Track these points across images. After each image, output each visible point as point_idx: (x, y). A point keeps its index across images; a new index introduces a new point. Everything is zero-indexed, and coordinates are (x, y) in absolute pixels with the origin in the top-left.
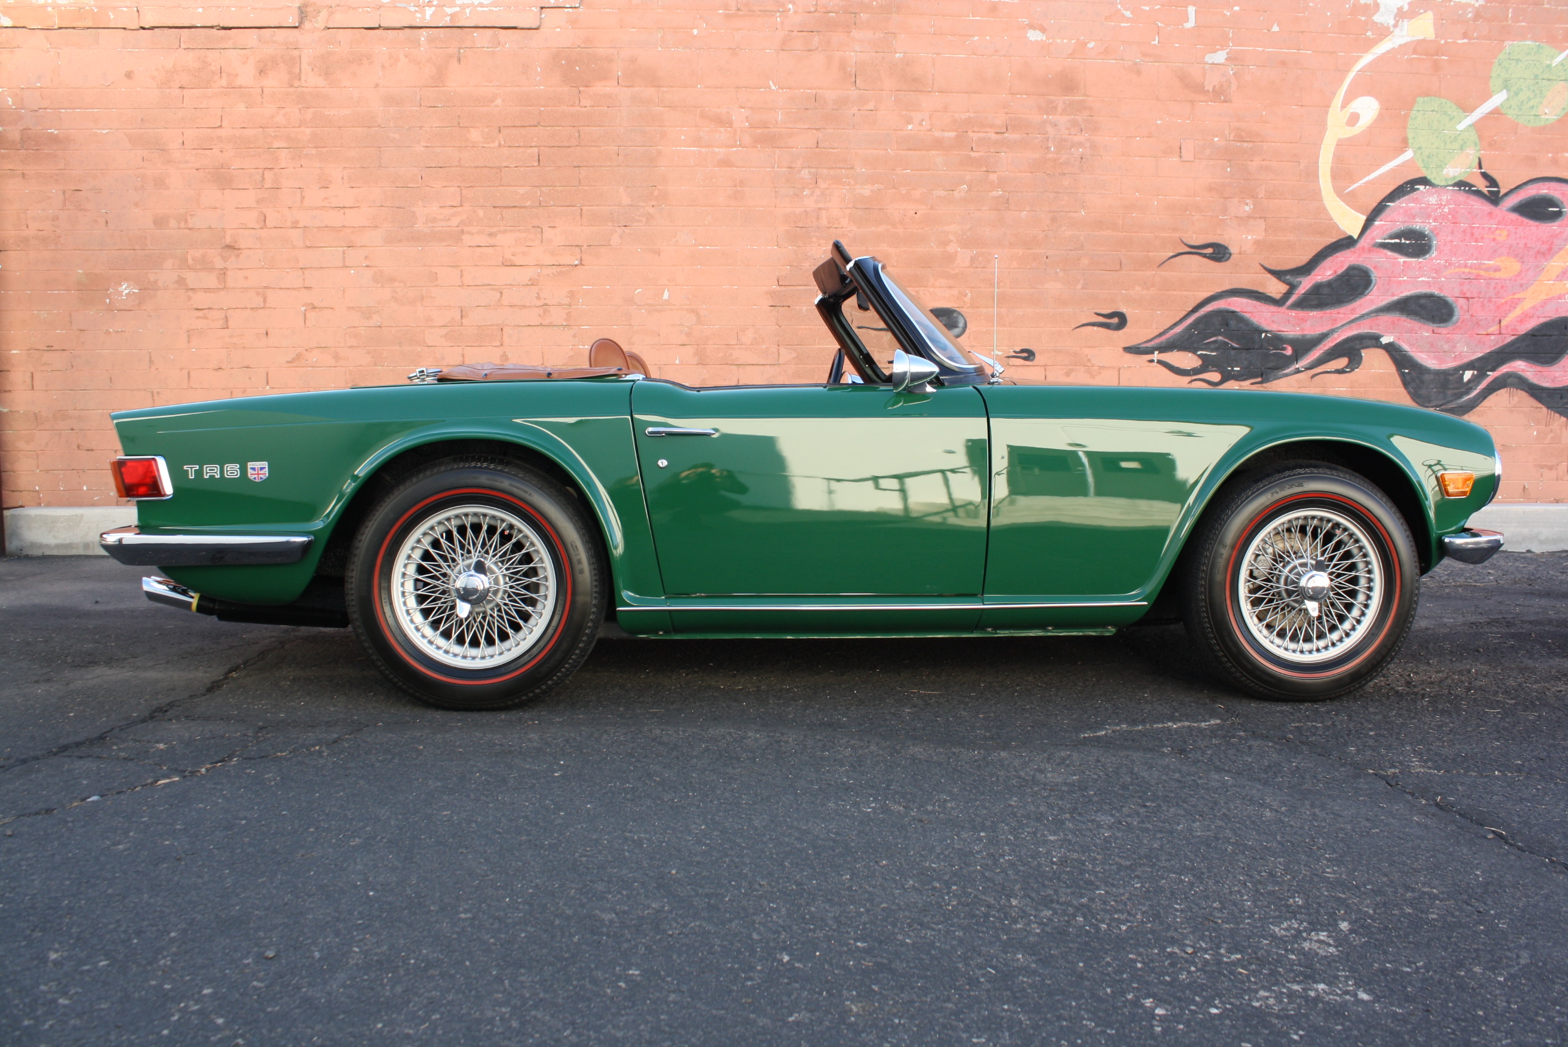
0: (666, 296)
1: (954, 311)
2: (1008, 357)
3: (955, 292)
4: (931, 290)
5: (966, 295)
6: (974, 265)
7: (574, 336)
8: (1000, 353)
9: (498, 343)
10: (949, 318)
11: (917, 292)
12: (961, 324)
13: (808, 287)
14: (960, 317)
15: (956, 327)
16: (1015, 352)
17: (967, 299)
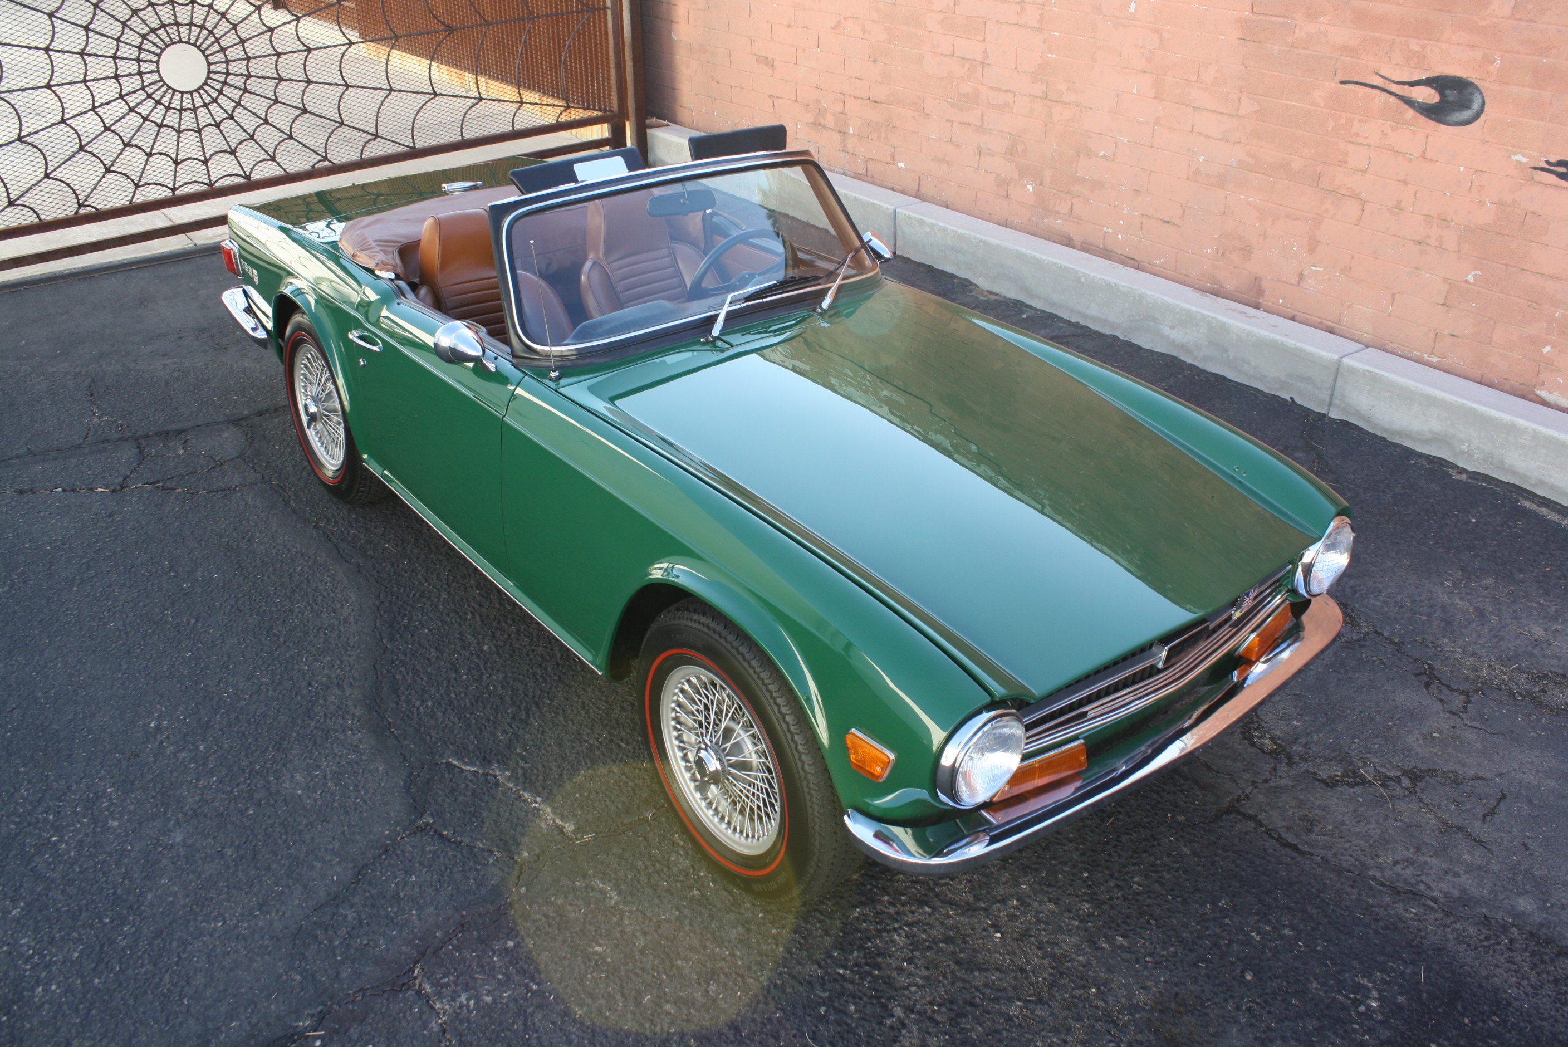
0: (1132, 9)
1: (1471, 84)
2: (1535, 168)
3: (1478, 55)
4: (1444, 46)
5: (1493, 62)
6: (1518, 16)
7: (1044, 42)
8: (1524, 160)
9: (981, 38)
10: (1460, 92)
11: (1424, 47)
12: (1476, 106)
13: (1285, 20)
14: (1477, 94)
15: (1468, 107)
16: (1548, 162)
17: (1493, 69)
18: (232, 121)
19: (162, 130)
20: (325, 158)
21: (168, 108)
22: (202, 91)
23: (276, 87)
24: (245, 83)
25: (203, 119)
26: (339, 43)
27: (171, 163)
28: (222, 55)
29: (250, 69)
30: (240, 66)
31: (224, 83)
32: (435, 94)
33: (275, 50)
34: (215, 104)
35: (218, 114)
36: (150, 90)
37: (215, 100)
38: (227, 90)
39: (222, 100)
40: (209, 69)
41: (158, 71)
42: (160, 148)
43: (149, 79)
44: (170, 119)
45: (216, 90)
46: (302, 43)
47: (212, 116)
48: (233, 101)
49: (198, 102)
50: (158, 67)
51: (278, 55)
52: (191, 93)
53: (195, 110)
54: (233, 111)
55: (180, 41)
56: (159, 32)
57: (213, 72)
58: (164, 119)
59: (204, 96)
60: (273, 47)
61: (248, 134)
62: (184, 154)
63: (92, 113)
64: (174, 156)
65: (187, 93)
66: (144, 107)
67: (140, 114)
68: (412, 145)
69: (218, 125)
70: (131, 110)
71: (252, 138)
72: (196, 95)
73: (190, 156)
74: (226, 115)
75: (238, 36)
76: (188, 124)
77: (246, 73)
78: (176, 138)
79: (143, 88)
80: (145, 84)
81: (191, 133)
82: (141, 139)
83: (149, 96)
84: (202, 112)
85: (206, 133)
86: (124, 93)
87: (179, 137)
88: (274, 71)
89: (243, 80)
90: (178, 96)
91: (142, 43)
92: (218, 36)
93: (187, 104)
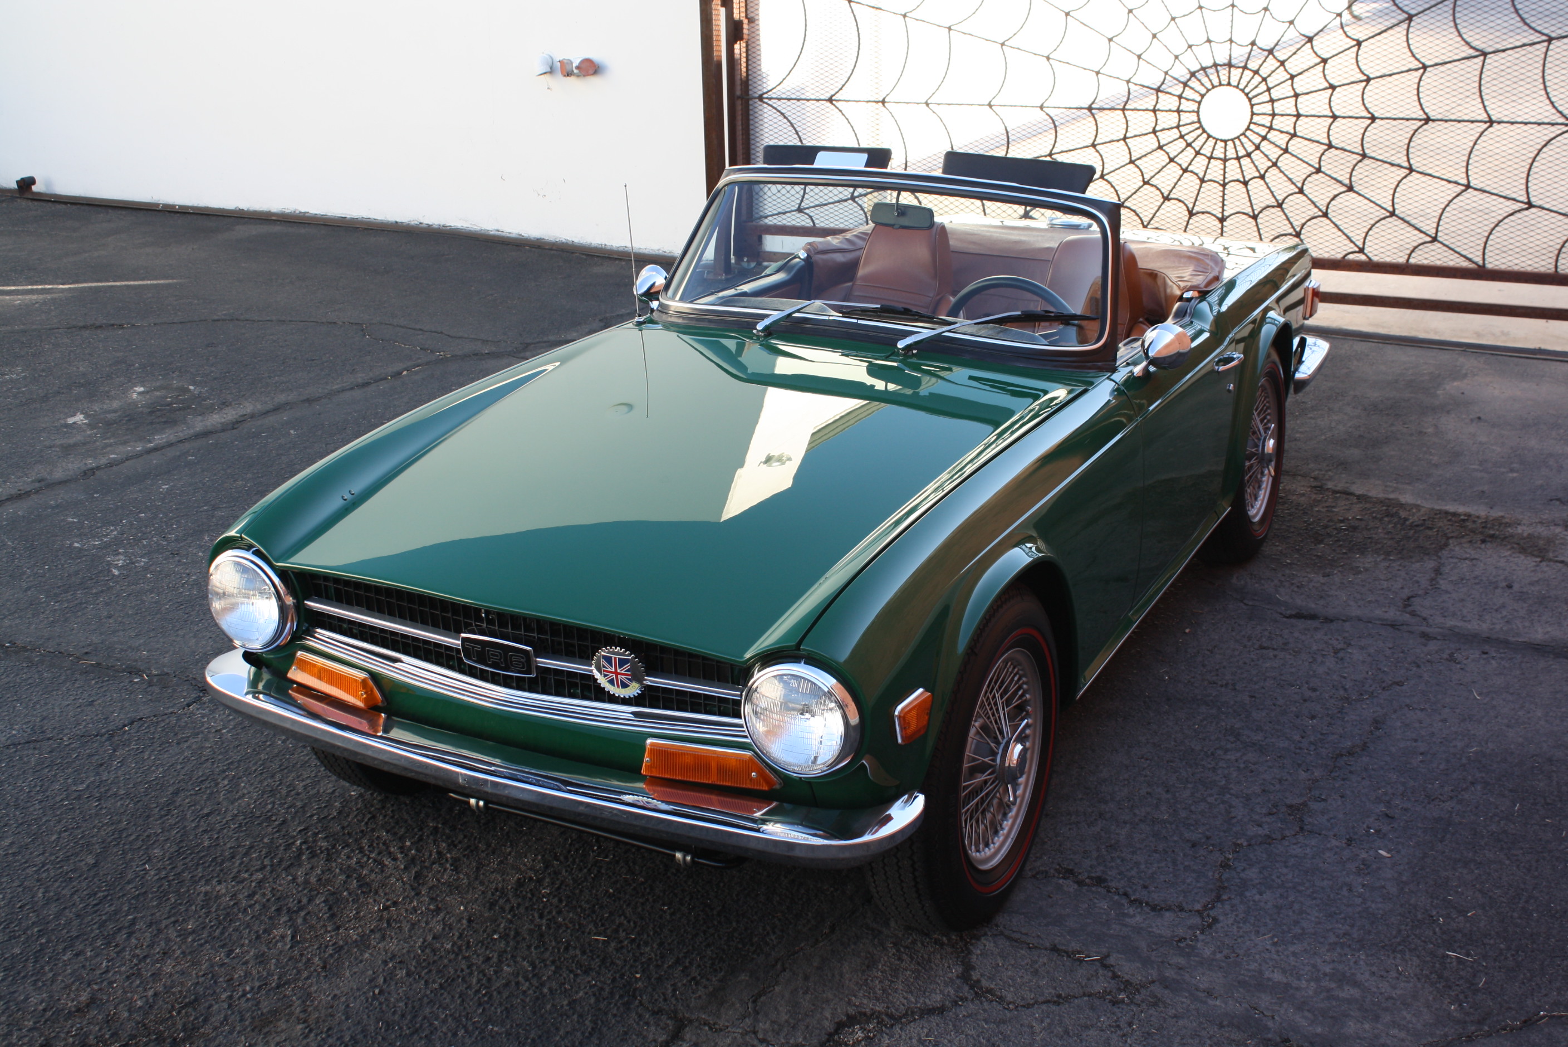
18: (1262, 182)
19: (1186, 175)
20: (1361, 251)
21: (1198, 153)
22: (1237, 142)
23: (1323, 154)
24: (1288, 143)
25: (1232, 173)
26: (1414, 116)
27: (1187, 213)
28: (1269, 106)
29: (1297, 129)
30: (1288, 122)
31: (1264, 138)
32: (1530, 205)
33: (1332, 111)
34: (1248, 160)
35: (1250, 171)
36: (1184, 130)
37: (1248, 155)
38: (1265, 146)
39: (1256, 156)
40: (1252, 119)
41: (1198, 112)
42: (1180, 194)
43: (1186, 118)
44: (1198, 165)
45: (1254, 144)
46: (1367, 109)
47: (1242, 171)
48: (1269, 160)
49: (1231, 153)
50: (1199, 108)
51: (1335, 117)
52: (1225, 141)
53: (1225, 160)
54: (1266, 171)
55: (1229, 84)
56: (1209, 71)
57: (1255, 124)
58: (1190, 164)
59: (1239, 148)
60: (1331, 107)
61: (1277, 200)
62: (1203, 206)
63: (1122, 142)
64: (1190, 206)
65: (1222, 141)
66: (1175, 147)
67: (1167, 153)
68: (1481, 263)
69: (1245, 183)
70: (1160, 147)
71: (1280, 205)
72: (1230, 144)
73: (1209, 210)
74: (1257, 174)
75: (1294, 89)
76: (1215, 174)
77: (1292, 132)
78: (1198, 187)
79: (1178, 127)
80: (1181, 123)
81: (1216, 185)
82: (1163, 179)
83: (1182, 137)
84: (1232, 165)
85: (1232, 189)
86: (1157, 128)
87: (1201, 187)
88: (1326, 135)
89: (1287, 139)
90: (1211, 142)
91: (1189, 80)
92: (1270, 85)
93: (1219, 153)
